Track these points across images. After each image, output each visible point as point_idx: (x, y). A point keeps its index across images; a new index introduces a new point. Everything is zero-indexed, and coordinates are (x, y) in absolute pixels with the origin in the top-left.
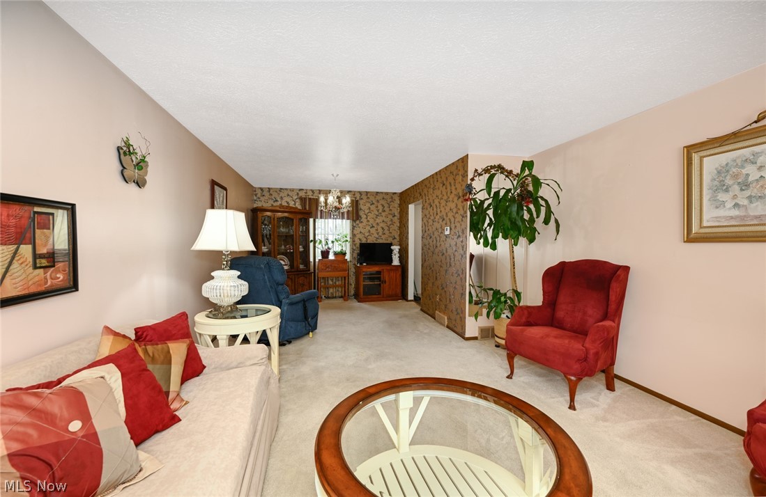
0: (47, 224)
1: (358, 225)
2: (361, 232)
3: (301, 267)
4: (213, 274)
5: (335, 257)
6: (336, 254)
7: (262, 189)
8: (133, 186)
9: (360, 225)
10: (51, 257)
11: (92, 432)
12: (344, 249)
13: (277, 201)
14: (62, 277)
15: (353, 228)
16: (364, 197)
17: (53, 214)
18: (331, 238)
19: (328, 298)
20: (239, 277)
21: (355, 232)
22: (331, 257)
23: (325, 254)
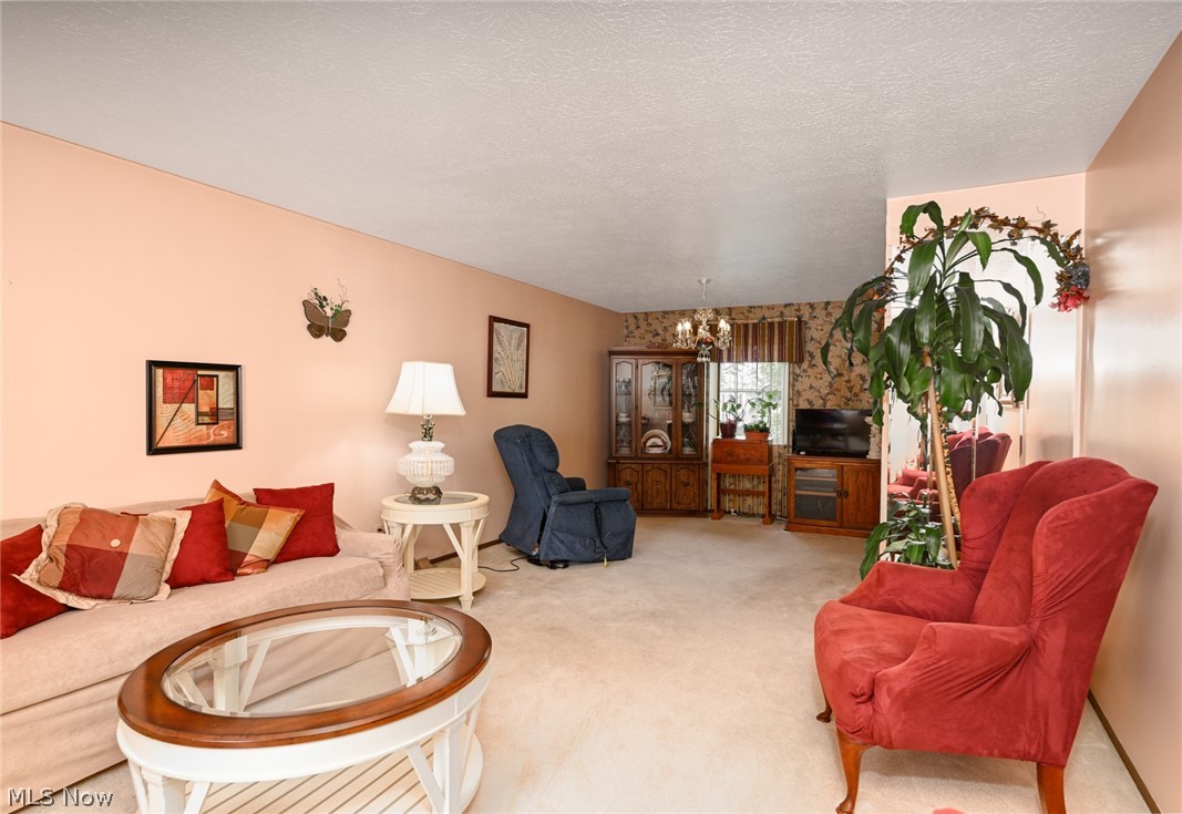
0: (210, 383)
1: (805, 371)
2: (811, 387)
3: (688, 450)
4: (411, 445)
5: (747, 436)
6: (747, 429)
7: (635, 316)
8: (327, 340)
9: (810, 371)
10: (215, 415)
11: (125, 551)
12: (765, 420)
13: (658, 334)
14: (226, 435)
15: (794, 379)
16: (819, 312)
17: (217, 376)
18: (744, 399)
19: (740, 514)
20: (443, 451)
21: (799, 386)
22: (740, 436)
23: (728, 429)
